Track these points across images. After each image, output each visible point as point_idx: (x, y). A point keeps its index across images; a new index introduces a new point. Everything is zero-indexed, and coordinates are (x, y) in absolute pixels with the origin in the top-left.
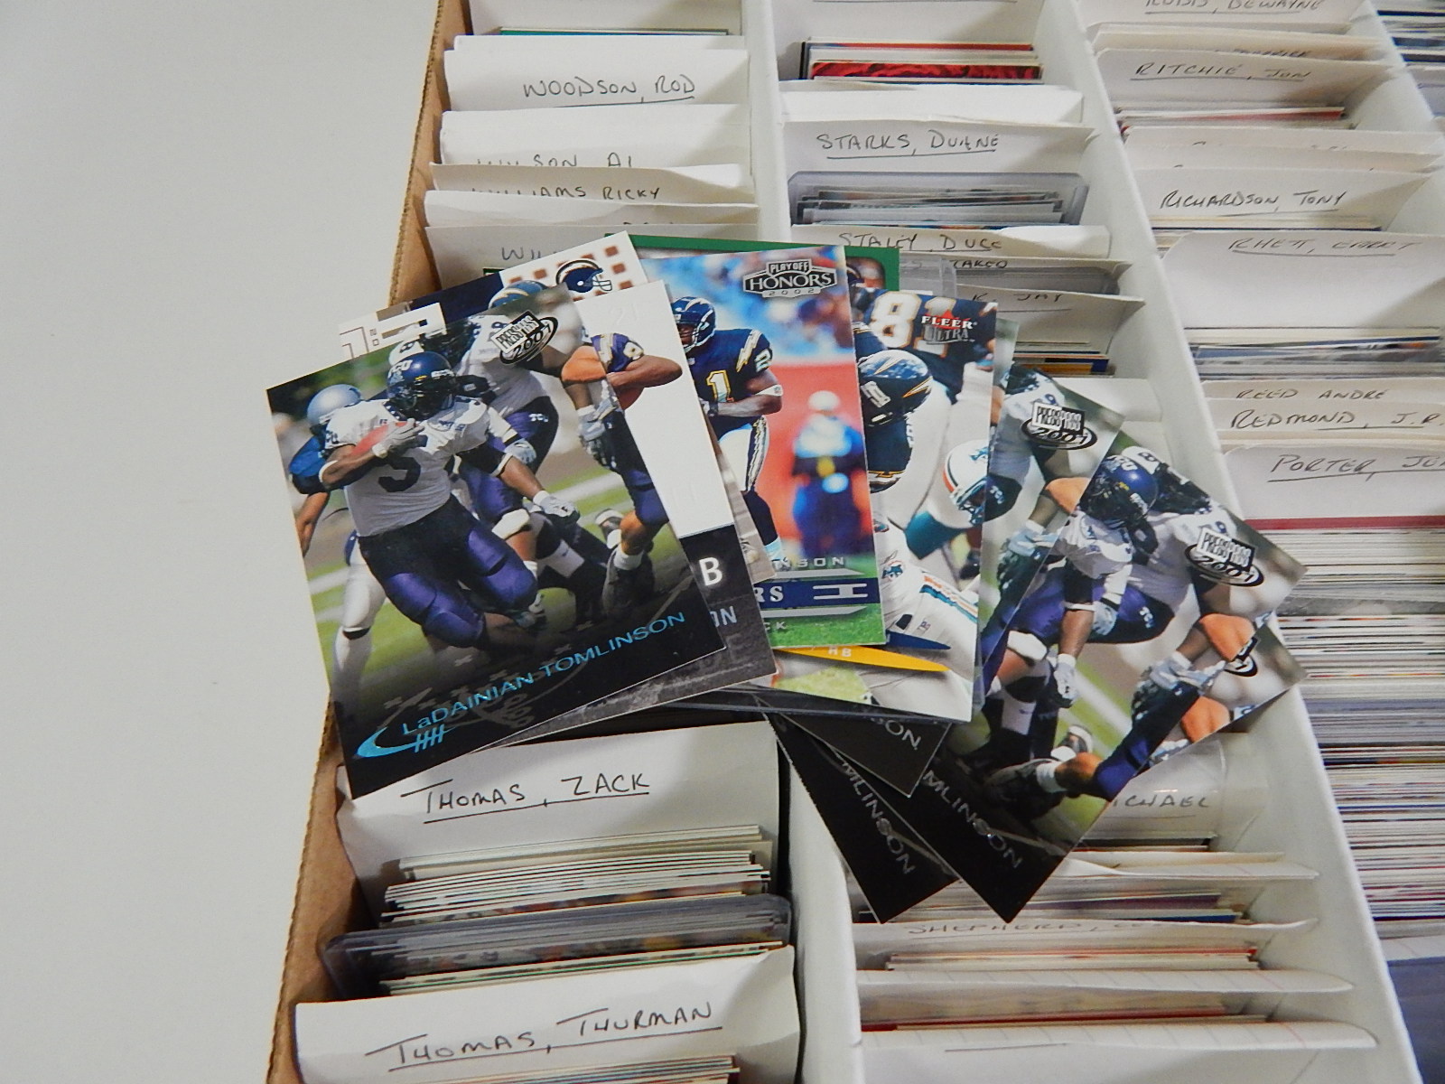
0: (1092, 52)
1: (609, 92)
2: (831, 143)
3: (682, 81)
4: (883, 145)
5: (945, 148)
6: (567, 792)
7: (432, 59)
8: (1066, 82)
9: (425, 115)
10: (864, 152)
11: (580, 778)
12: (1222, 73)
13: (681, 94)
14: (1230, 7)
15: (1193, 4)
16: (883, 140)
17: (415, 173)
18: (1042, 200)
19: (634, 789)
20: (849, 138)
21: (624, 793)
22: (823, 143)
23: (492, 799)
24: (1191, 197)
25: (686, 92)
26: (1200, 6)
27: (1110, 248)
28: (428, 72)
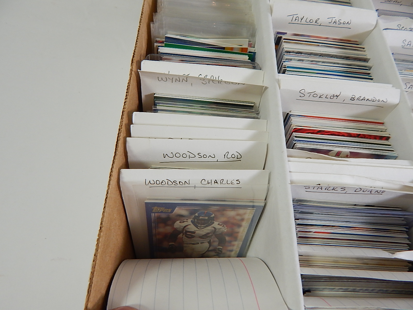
1: (203, 157)
3: (236, 154)
4: (332, 190)
5: (360, 192)
10: (323, 191)
16: (334, 188)
25: (237, 158)
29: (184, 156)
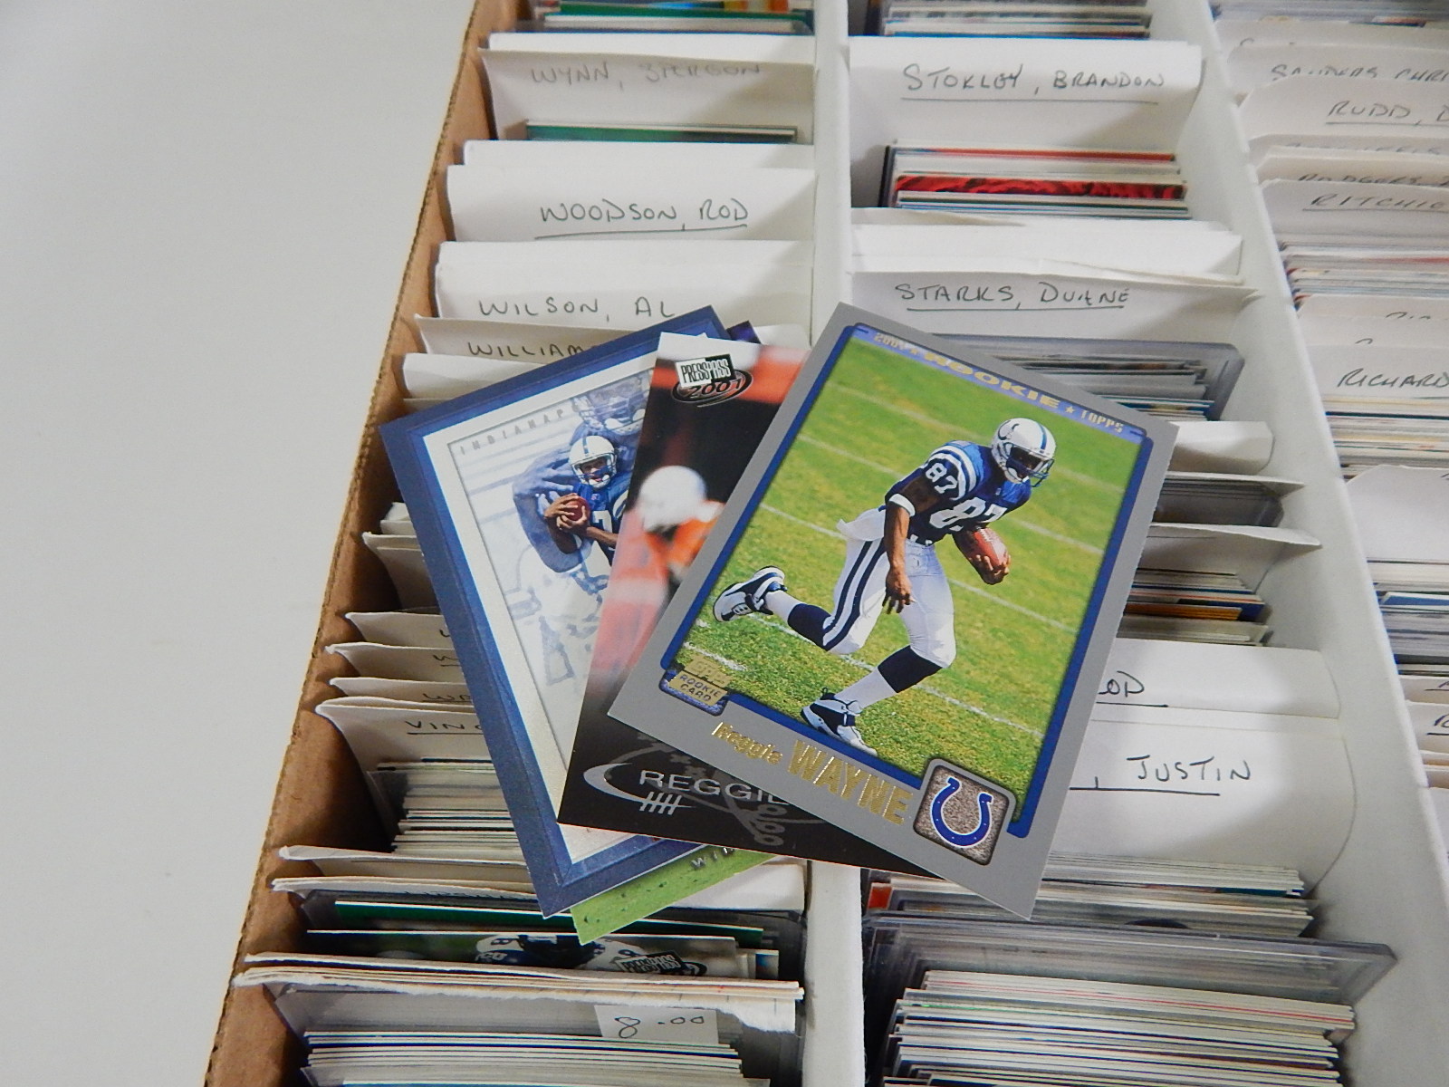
0: (1256, 181)
1: (643, 218)
2: (912, 294)
3: (732, 206)
4: (978, 298)
5: (1059, 303)
7: (435, 173)
8: (1220, 218)
9: (419, 247)
10: (954, 303)
12: (1427, 207)
13: (731, 221)
14: (1438, 119)
15: (1391, 115)
16: (979, 292)
17: (398, 325)
18: (1181, 370)
20: (937, 289)
22: (903, 293)
24: (1380, 376)
25: (736, 219)
26: (1399, 117)
27: (1272, 453)
28: (428, 189)
29: (595, 213)
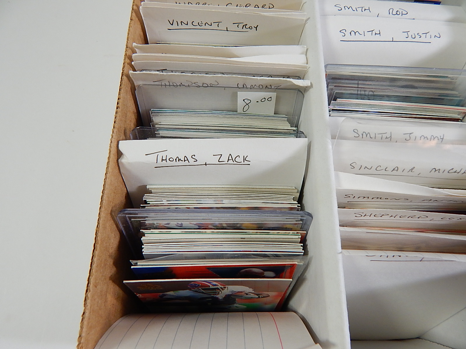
6: (215, 160)
11: (221, 155)
19: (244, 162)
21: (239, 163)
23: (184, 160)
